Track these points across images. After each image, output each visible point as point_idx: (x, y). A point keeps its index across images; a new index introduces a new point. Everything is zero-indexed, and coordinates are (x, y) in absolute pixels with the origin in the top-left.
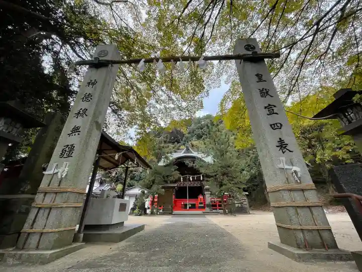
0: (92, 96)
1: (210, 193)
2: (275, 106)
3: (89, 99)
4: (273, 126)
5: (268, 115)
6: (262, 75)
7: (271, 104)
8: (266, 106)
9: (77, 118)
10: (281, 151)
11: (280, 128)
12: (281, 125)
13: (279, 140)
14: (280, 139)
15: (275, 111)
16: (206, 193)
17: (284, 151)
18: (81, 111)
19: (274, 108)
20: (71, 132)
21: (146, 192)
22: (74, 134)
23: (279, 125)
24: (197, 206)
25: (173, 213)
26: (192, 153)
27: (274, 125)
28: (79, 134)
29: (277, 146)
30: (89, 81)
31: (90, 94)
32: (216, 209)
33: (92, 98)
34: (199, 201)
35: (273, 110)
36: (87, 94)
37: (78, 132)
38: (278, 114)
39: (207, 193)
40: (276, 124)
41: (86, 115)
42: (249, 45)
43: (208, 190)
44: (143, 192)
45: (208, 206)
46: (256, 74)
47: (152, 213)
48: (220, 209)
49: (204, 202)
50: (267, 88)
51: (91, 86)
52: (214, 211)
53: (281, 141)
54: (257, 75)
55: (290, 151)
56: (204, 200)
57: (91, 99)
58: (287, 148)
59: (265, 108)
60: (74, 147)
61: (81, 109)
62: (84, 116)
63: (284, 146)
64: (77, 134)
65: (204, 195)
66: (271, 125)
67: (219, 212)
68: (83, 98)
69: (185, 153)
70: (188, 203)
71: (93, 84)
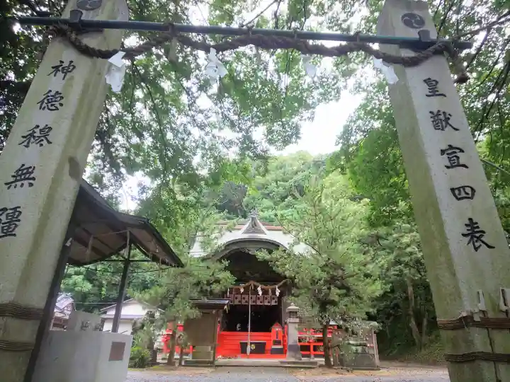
0: (62, 98)
1: (297, 320)
2: (462, 151)
3: (57, 104)
4: (457, 192)
5: (448, 167)
6: (437, 82)
7: (454, 145)
8: (444, 147)
9: (27, 146)
10: (471, 245)
11: (472, 198)
12: (473, 190)
13: (468, 222)
14: (470, 219)
15: (462, 162)
16: (289, 320)
17: (477, 244)
18: (37, 130)
19: (459, 154)
20: (12, 179)
21: (157, 315)
22: (19, 184)
23: (468, 190)
24: (267, 347)
25: (216, 363)
26: (263, 232)
27: (459, 189)
28: (31, 185)
29: (464, 235)
30: (59, 64)
31: (57, 93)
32: (308, 356)
33: (62, 101)
34: (274, 338)
35: (458, 158)
36: (52, 93)
37: (28, 179)
38: (466, 167)
39: (292, 320)
40: (463, 187)
41: (49, 142)
42: (412, 16)
43: (293, 313)
44: (151, 315)
45: (292, 348)
46: (426, 78)
47: (170, 363)
48: (316, 356)
49: (285, 341)
50: (448, 112)
51: (60, 75)
52: (304, 359)
53: (472, 224)
54: (427, 81)
55: (489, 247)
56: (284, 336)
57: (61, 105)
58: (483, 239)
59: (443, 152)
60: (20, 212)
61: (38, 126)
62: (45, 142)
63: (478, 235)
64: (26, 182)
65: (283, 325)
66: (453, 190)
67: (315, 363)
68: (42, 102)
69: (247, 232)
70: (249, 342)
71: (66, 71)
